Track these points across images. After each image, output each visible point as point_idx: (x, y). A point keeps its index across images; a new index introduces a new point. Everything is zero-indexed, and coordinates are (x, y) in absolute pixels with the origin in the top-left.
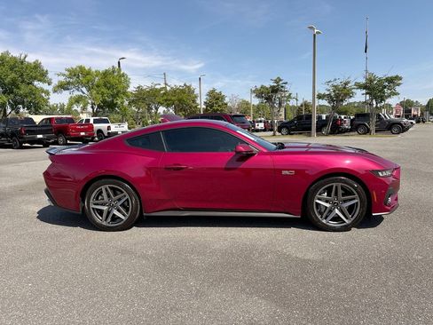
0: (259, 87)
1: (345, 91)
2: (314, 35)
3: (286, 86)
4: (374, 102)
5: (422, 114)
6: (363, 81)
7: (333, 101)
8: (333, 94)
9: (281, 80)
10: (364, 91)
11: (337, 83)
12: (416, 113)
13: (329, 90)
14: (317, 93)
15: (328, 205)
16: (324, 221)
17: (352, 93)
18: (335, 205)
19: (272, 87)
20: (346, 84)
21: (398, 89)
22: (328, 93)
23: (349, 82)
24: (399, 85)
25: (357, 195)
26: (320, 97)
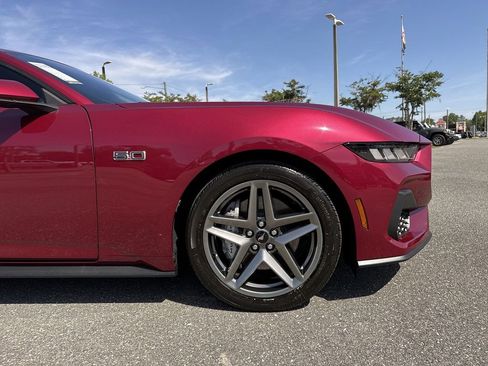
0: (270, 92)
1: (374, 94)
2: (334, 26)
3: (303, 90)
4: (410, 107)
5: (468, 129)
6: (395, 81)
7: (360, 107)
8: (359, 99)
9: (296, 83)
10: (398, 93)
11: (364, 84)
12: (461, 128)
13: (355, 94)
14: (339, 98)
15: (241, 240)
16: (232, 284)
17: (383, 96)
18: (260, 240)
19: (286, 92)
20: (375, 85)
21: (438, 89)
22: (353, 97)
23: (378, 83)
24: (439, 84)
25: (312, 212)
26: (344, 102)
